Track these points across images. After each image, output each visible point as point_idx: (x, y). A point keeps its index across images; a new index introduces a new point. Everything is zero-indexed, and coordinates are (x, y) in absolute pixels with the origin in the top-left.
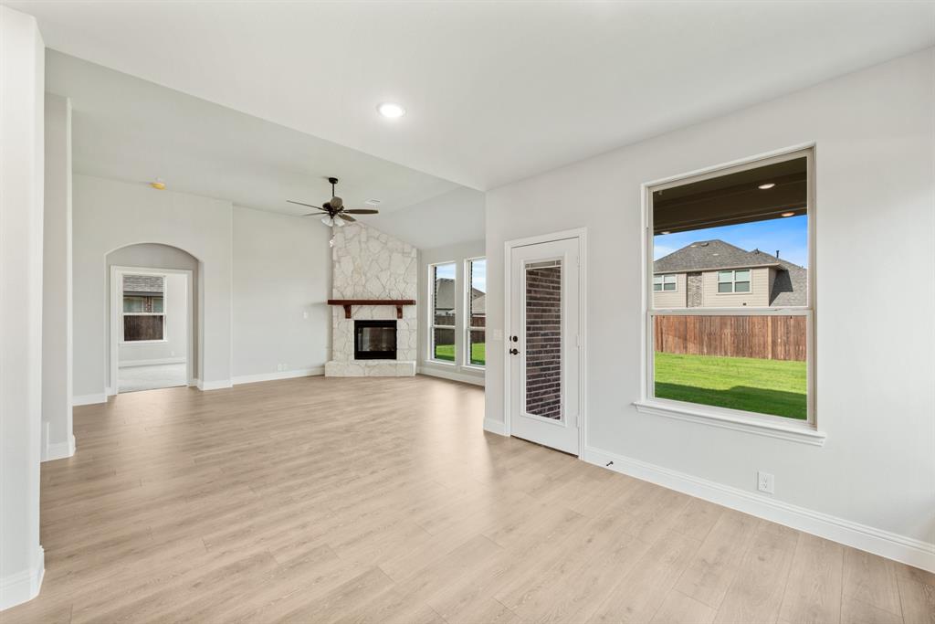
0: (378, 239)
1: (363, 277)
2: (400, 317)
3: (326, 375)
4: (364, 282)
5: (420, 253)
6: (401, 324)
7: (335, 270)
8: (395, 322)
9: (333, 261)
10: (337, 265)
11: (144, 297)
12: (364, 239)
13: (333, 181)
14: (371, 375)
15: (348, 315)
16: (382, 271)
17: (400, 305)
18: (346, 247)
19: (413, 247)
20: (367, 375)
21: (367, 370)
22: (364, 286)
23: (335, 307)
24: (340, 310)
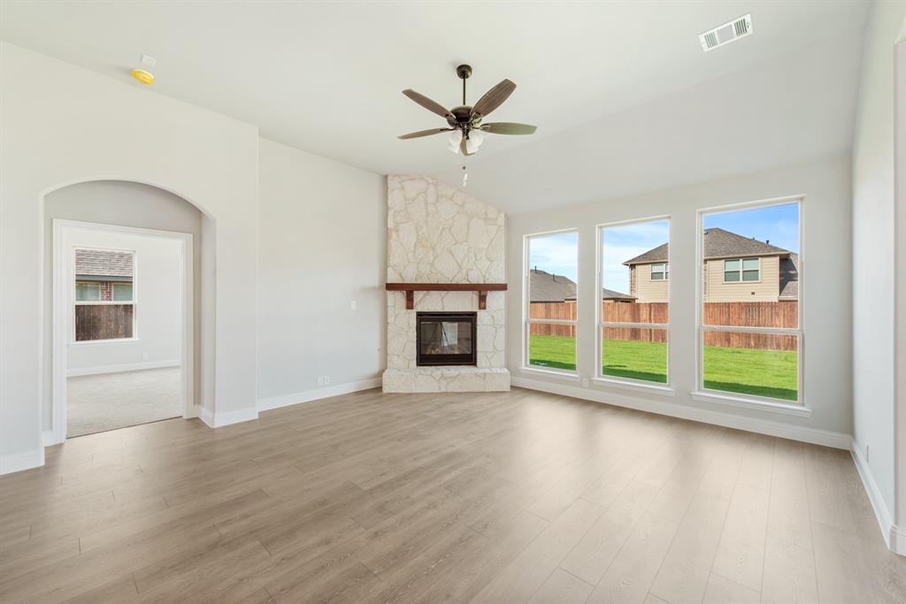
0: (451, 199)
1: (431, 252)
2: (483, 307)
3: (386, 390)
4: (432, 258)
5: (508, 219)
6: (482, 317)
7: (391, 241)
8: (474, 314)
9: (387, 228)
10: (394, 235)
11: (102, 282)
12: (431, 199)
14: (450, 389)
15: (410, 305)
16: (456, 243)
17: (482, 291)
18: (406, 208)
19: (500, 211)
20: (443, 390)
21: (443, 383)
22: (432, 264)
23: (390, 294)
24: (398, 298)
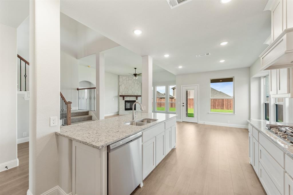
0: (131, 80)
1: (127, 90)
2: (137, 100)
3: (120, 114)
8: (135, 101)
9: (119, 85)
10: (121, 86)
13: (135, 69)
15: (124, 99)
16: (132, 88)
17: (137, 97)
18: (123, 81)
19: (140, 82)
21: (130, 113)
22: (128, 92)
23: (120, 97)
24: (122, 98)
